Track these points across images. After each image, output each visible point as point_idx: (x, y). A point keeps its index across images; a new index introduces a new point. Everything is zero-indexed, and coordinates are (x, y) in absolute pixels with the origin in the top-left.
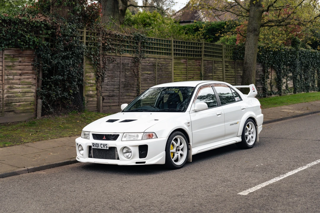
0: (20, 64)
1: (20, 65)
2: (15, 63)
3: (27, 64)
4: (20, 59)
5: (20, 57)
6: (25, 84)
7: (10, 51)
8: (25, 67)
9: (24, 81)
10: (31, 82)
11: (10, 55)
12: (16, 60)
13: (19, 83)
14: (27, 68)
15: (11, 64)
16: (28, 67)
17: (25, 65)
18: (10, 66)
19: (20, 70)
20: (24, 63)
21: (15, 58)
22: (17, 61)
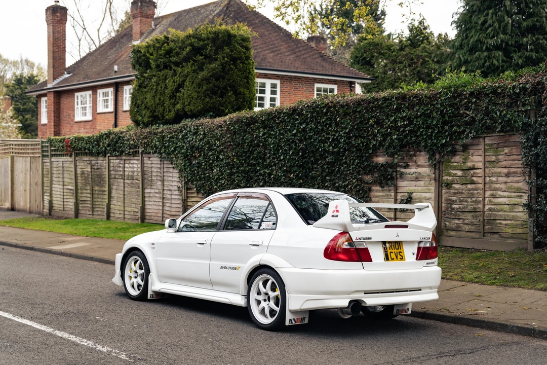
0: (507, 158)
1: (505, 160)
2: (500, 157)
3: (515, 157)
4: (506, 150)
5: (506, 147)
6: (512, 190)
7: (493, 138)
8: (513, 162)
9: (511, 186)
10: (522, 187)
11: (492, 144)
12: (501, 151)
13: (504, 189)
14: (516, 164)
15: (493, 158)
16: (517, 162)
17: (514, 160)
18: (493, 162)
19: (505, 167)
20: (511, 156)
21: (500, 149)
22: (502, 153)
